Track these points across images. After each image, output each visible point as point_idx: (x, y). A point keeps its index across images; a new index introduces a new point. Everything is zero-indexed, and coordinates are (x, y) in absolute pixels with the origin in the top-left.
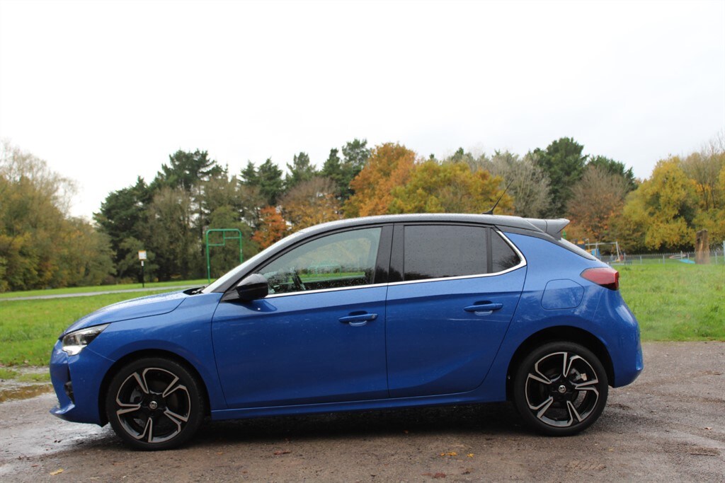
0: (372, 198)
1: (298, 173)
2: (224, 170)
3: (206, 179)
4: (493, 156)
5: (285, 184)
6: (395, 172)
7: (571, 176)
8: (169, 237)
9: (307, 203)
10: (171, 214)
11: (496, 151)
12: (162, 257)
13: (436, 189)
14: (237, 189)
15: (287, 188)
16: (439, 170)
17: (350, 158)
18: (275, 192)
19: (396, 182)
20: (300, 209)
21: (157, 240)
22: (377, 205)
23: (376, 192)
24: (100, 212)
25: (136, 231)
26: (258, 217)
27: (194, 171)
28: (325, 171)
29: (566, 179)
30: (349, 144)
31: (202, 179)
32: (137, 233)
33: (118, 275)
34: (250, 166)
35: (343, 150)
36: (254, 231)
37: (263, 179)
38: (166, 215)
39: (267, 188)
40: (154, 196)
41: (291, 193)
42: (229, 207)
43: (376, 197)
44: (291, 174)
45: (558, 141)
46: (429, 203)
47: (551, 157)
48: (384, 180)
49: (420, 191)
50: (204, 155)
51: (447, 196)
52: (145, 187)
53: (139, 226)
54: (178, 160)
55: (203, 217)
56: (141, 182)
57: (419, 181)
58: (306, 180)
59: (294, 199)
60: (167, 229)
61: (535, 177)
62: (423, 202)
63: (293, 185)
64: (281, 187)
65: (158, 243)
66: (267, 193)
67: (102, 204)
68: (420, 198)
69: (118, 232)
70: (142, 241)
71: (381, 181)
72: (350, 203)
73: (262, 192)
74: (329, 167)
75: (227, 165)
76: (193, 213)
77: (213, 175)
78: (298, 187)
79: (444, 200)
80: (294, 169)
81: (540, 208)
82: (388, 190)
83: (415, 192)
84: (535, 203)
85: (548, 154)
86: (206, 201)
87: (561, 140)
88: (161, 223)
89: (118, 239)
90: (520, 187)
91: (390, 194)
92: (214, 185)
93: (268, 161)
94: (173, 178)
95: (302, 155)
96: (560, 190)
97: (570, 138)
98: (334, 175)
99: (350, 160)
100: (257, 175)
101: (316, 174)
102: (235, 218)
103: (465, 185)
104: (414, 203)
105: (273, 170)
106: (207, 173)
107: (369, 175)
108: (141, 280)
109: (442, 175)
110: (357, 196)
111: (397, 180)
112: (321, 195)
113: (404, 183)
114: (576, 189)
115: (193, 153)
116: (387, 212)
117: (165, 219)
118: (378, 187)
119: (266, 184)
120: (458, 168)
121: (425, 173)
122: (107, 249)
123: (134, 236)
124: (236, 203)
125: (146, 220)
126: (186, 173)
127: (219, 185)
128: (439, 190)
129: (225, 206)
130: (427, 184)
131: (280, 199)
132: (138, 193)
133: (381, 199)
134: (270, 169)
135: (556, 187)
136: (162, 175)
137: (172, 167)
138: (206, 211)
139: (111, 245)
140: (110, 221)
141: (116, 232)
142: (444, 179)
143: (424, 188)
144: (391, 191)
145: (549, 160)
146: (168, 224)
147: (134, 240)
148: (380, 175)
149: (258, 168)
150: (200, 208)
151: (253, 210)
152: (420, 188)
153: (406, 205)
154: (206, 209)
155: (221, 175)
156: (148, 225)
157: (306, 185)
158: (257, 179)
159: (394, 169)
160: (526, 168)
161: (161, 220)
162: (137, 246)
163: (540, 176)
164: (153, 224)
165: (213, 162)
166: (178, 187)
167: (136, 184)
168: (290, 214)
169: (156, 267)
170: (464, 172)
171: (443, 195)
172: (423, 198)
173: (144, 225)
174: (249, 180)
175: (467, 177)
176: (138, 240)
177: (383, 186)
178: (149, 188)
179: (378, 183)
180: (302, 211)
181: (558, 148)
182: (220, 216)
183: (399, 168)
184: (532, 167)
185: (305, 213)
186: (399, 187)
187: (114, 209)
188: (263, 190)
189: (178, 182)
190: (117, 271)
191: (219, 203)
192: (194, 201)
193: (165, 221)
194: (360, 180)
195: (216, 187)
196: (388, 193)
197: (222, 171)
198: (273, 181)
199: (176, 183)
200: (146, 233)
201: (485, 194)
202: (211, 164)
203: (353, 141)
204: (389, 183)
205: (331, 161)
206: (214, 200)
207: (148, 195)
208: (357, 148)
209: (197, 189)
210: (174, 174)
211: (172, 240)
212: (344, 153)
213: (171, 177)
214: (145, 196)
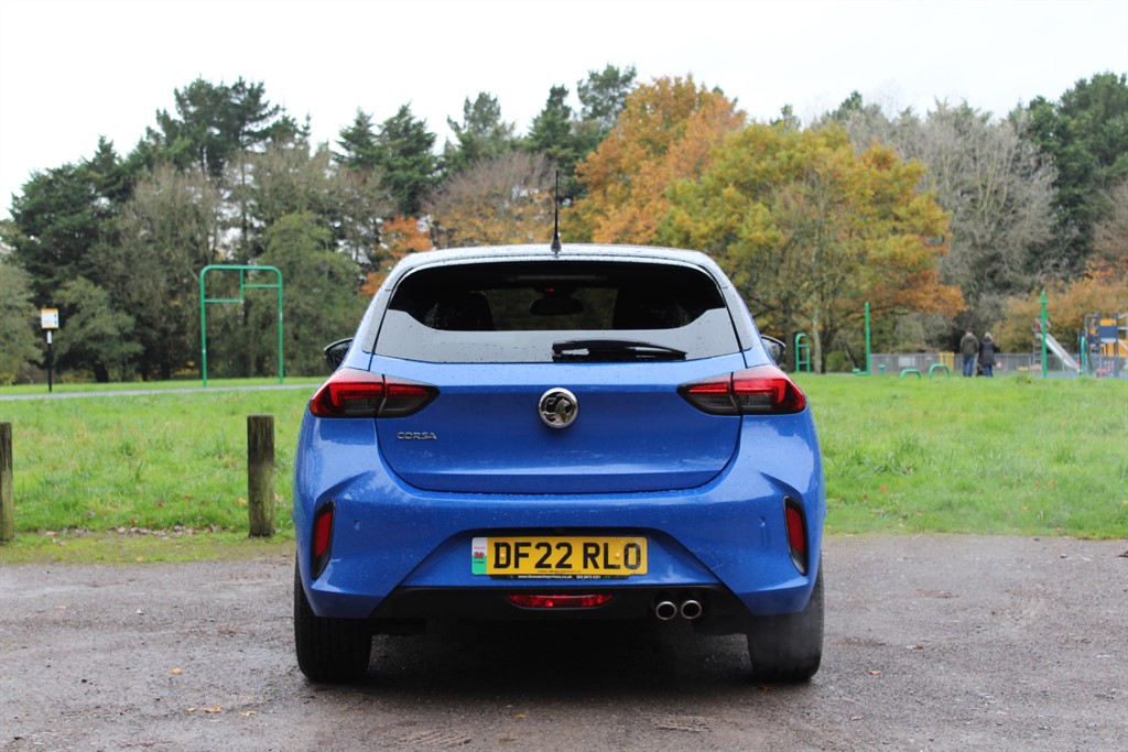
0: (624, 205)
1: (472, 140)
2: (301, 129)
3: (258, 148)
4: (929, 114)
5: (440, 166)
6: (677, 145)
7: (1115, 165)
8: (168, 280)
9: (489, 211)
10: (174, 228)
11: (938, 103)
12: (151, 326)
13: (768, 189)
14: (328, 174)
15: (445, 175)
16: (778, 145)
17: (595, 109)
18: (417, 183)
19: (679, 168)
20: (472, 225)
21: (140, 287)
22: (633, 220)
23: (634, 192)
24: (11, 217)
25: (92, 265)
26: (378, 242)
27: (233, 130)
28: (536, 138)
29: (1103, 172)
30: (593, 76)
31: (249, 148)
32: (96, 268)
33: (46, 366)
34: (362, 122)
35: (579, 90)
36: (365, 273)
37: (390, 152)
38: (163, 227)
39: (400, 174)
40: (135, 184)
41: (452, 187)
42: (309, 216)
43: (632, 200)
44: (456, 142)
45: (1089, 82)
46: (748, 219)
47: (1068, 117)
48: (653, 163)
49: (730, 191)
50: (256, 93)
51: (793, 205)
52: (117, 162)
53: (99, 251)
54: (194, 104)
55: (250, 237)
56: (106, 150)
57: (729, 167)
58: (488, 157)
59: (460, 202)
60: (164, 262)
61: (1020, 165)
62: (735, 217)
63: (460, 170)
64: (431, 173)
65: (142, 294)
66: (398, 186)
67: (15, 198)
68: (729, 207)
69: (50, 265)
70: (105, 287)
71: (646, 166)
72: (576, 214)
73: (385, 183)
74: (543, 130)
75: (308, 118)
76: (225, 226)
77: (273, 138)
78: (470, 172)
79: (783, 214)
80: (464, 132)
81: (1031, 238)
82: (660, 188)
83: (717, 193)
84: (1017, 227)
85: (1063, 111)
86: (257, 200)
87: (1097, 78)
88: (150, 248)
89: (49, 281)
90: (984, 187)
91: (663, 196)
92: (276, 163)
93: (403, 112)
94: (181, 143)
95: (483, 99)
96: (1087, 198)
97: (1119, 76)
98: (555, 148)
99: (596, 113)
100: (376, 142)
101: (514, 146)
102: (322, 243)
103: (835, 180)
104: (715, 218)
105: (414, 132)
106: (263, 135)
107: (619, 150)
108: (102, 377)
109: (782, 154)
110: (591, 198)
111: (683, 165)
112: (524, 193)
113: (698, 172)
114: (1117, 195)
115: (230, 85)
116: (654, 237)
117: (161, 238)
118: (637, 179)
119: (399, 163)
120: (823, 140)
121: (744, 150)
122: (22, 303)
123: (86, 277)
124: (326, 208)
125: (114, 239)
126: (212, 133)
127: (289, 163)
128: (775, 192)
129: (300, 213)
130: (746, 175)
131: (426, 199)
132: (98, 176)
133: (643, 206)
134: (406, 130)
135: (1076, 191)
136: (157, 137)
137: (180, 118)
138: (257, 224)
139: (32, 295)
140: (32, 238)
141: (45, 266)
142: (789, 164)
143: (738, 185)
144: (666, 189)
145: (1064, 127)
146: (167, 250)
147: (87, 285)
148: (644, 151)
149: (380, 126)
150: (244, 214)
151: (365, 224)
152: (731, 185)
153: (698, 222)
154: (258, 218)
155: (292, 140)
156: (121, 251)
157: (490, 168)
158: (376, 151)
159: (675, 139)
160: (1000, 144)
161: (149, 241)
162: (91, 297)
163: (1033, 162)
164: (132, 249)
165: (277, 108)
166: (194, 165)
167: (94, 155)
168: (451, 237)
169: (137, 347)
170: (834, 149)
171: (784, 201)
172: (735, 207)
173: (111, 250)
174: (358, 153)
175: (842, 162)
176: (96, 282)
177: (648, 177)
178: (125, 165)
179: (638, 168)
180: (478, 228)
181: (1087, 96)
182: (286, 237)
183: (687, 136)
184: (1014, 140)
185: (485, 234)
186: (684, 180)
187: (42, 211)
188: (390, 178)
189: (192, 153)
190: (45, 354)
191: (287, 204)
192: (229, 200)
193: (161, 244)
194: (600, 163)
195: (281, 169)
196: (658, 195)
197: (296, 131)
198: (415, 158)
199: (188, 156)
200: (113, 269)
201: (884, 202)
202: (270, 114)
203: (605, 68)
204: (661, 169)
205: (549, 114)
206: (275, 200)
207: (122, 182)
208: (613, 87)
209: (236, 171)
210: (183, 135)
211: (174, 288)
212: (581, 97)
213: (176, 142)
214: (114, 183)
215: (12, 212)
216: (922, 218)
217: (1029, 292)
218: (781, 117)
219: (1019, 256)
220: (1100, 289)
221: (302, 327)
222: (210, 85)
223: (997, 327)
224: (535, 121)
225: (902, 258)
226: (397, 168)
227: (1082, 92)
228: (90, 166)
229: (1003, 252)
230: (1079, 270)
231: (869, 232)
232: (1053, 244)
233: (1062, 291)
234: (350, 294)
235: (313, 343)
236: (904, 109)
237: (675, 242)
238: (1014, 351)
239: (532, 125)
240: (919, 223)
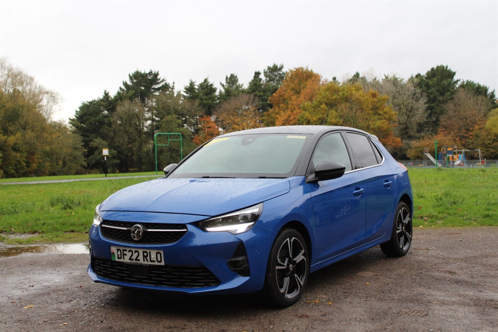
0: (286, 111)
1: (229, 90)
2: (171, 87)
3: (157, 94)
4: (382, 79)
5: (218, 99)
6: (304, 90)
7: (445, 96)
8: (128, 138)
9: (235, 114)
10: (130, 120)
11: (385, 76)
12: (122, 154)
13: (336, 105)
14: (181, 102)
15: (220, 102)
16: (339, 90)
17: (270, 79)
18: (211, 104)
19: (305, 98)
20: (230, 118)
21: (119, 141)
22: (289, 116)
23: (289, 106)
24: (75, 118)
25: (102, 133)
26: (197, 124)
27: (148, 87)
28: (250, 89)
29: (441, 98)
30: (269, 68)
31: (154, 94)
32: (103, 135)
33: (88, 167)
34: (192, 84)
35: (264, 73)
36: (194, 135)
37: (201, 94)
38: (126, 121)
39: (205, 101)
40: (116, 106)
41: (223, 106)
42: (175, 116)
43: (289, 110)
44: (223, 91)
45: (435, 68)
46: (330, 115)
47: (429, 80)
48: (296, 97)
49: (323, 106)
50: (156, 75)
51: (345, 111)
52: (110, 99)
53: (105, 130)
54: (135, 79)
55: (154, 123)
56: (107, 95)
57: (323, 98)
58: (235, 96)
59: (225, 111)
60: (127, 132)
61: (415, 96)
62: (325, 115)
63: (225, 100)
64: (215, 101)
65: (119, 143)
66: (204, 105)
67: (77, 111)
68: (323, 112)
69: (88, 134)
70: (107, 141)
71: (293, 98)
72: (269, 114)
73: (200, 104)
74: (253, 86)
75: (174, 83)
76: (146, 120)
77: (162, 90)
78: (228, 101)
79: (341, 113)
80: (226, 87)
81: (419, 121)
82: (299, 105)
83: (319, 107)
84: (415, 117)
85: (426, 78)
86: (157, 111)
87: (438, 67)
88: (122, 127)
89: (88, 139)
90: (403, 104)
91: (300, 108)
92: (163, 99)
93: (206, 80)
94: (131, 92)
95: (232, 76)
96: (436, 107)
97: (445, 66)
98: (257, 92)
99: (270, 80)
100: (197, 91)
101: (243, 91)
102: (179, 125)
103: (359, 102)
104: (318, 115)
105: (209, 87)
106: (158, 89)
107: (284, 93)
108: (106, 172)
109: (341, 93)
110: (274, 109)
111: (306, 97)
112: (247, 108)
113: (311, 100)
114: (448, 106)
115: (147, 72)
116: (297, 122)
117: (125, 124)
118: (291, 102)
119: (204, 98)
120: (354, 88)
121: (328, 92)
122: (80, 147)
123: (101, 137)
124: (180, 113)
125: (110, 124)
126: (141, 89)
127: (167, 98)
128: (338, 106)
129: (172, 115)
130: (329, 101)
131: (214, 110)
132: (104, 104)
133: (292, 111)
134: (207, 86)
135: (432, 105)
136: (123, 90)
137: (130, 84)
138: (157, 119)
139: (83, 144)
140: (82, 125)
141: (87, 134)
142: (343, 97)
143: (326, 104)
144: (301, 106)
145: (428, 83)
146: (127, 128)
147: (101, 140)
148: (292, 93)
149: (198, 86)
150: (152, 116)
151: (193, 118)
152: (323, 104)
153: (312, 116)
154: (157, 117)
155: (168, 91)
156: (112, 129)
157: (235, 99)
158: (197, 94)
159: (303, 88)
160: (408, 89)
161: (122, 125)
162: (102, 144)
163: (419, 95)
164: (116, 128)
165: (163, 80)
166: (136, 99)
167: (103, 97)
168: (222, 122)
169: (118, 161)
170: (358, 91)
171: (342, 109)
172: (325, 111)
173: (109, 128)
174: (190, 95)
175: (360, 96)
176: (104, 140)
177: (294, 102)
178: (113, 100)
179: (290, 99)
180: (232, 120)
181: (435, 73)
182: (167, 123)
183: (307, 87)
184: (413, 88)
185: (234, 121)
186: (307, 102)
187: (86, 116)
188: (201, 103)
189: (135, 95)
190: (87, 164)
191: (167, 112)
192: (147, 111)
193: (125, 126)
194: (277, 97)
195: (165, 100)
196: (298, 108)
197: (170, 88)
198: (210, 96)
199: (134, 96)
200: (110, 135)
201: (375, 109)
202: (161, 82)
203: (273, 65)
204: (299, 99)
205: (255, 81)
206: (163, 111)
207: (112, 106)
208: (276, 71)
209: (150, 101)
210: (132, 90)
211: (130, 141)
212: (265, 75)
213: (130, 92)
214: (109, 106)
215: (76, 116)
216: (388, 114)
217: (419, 139)
218: (333, 81)
219: (415, 127)
220: (443, 138)
221: (173, 154)
222: (141, 73)
223: (409, 150)
224: (250, 83)
225: (382, 127)
226: (204, 99)
227: (433, 72)
228: (101, 100)
229: (410, 126)
230: (436, 132)
231: (370, 119)
232: (427, 123)
233: (430, 139)
234: (189, 143)
235: (177, 159)
236: (374, 78)
237: (305, 123)
238: (415, 159)
239: (249, 85)
240: (387, 116)
